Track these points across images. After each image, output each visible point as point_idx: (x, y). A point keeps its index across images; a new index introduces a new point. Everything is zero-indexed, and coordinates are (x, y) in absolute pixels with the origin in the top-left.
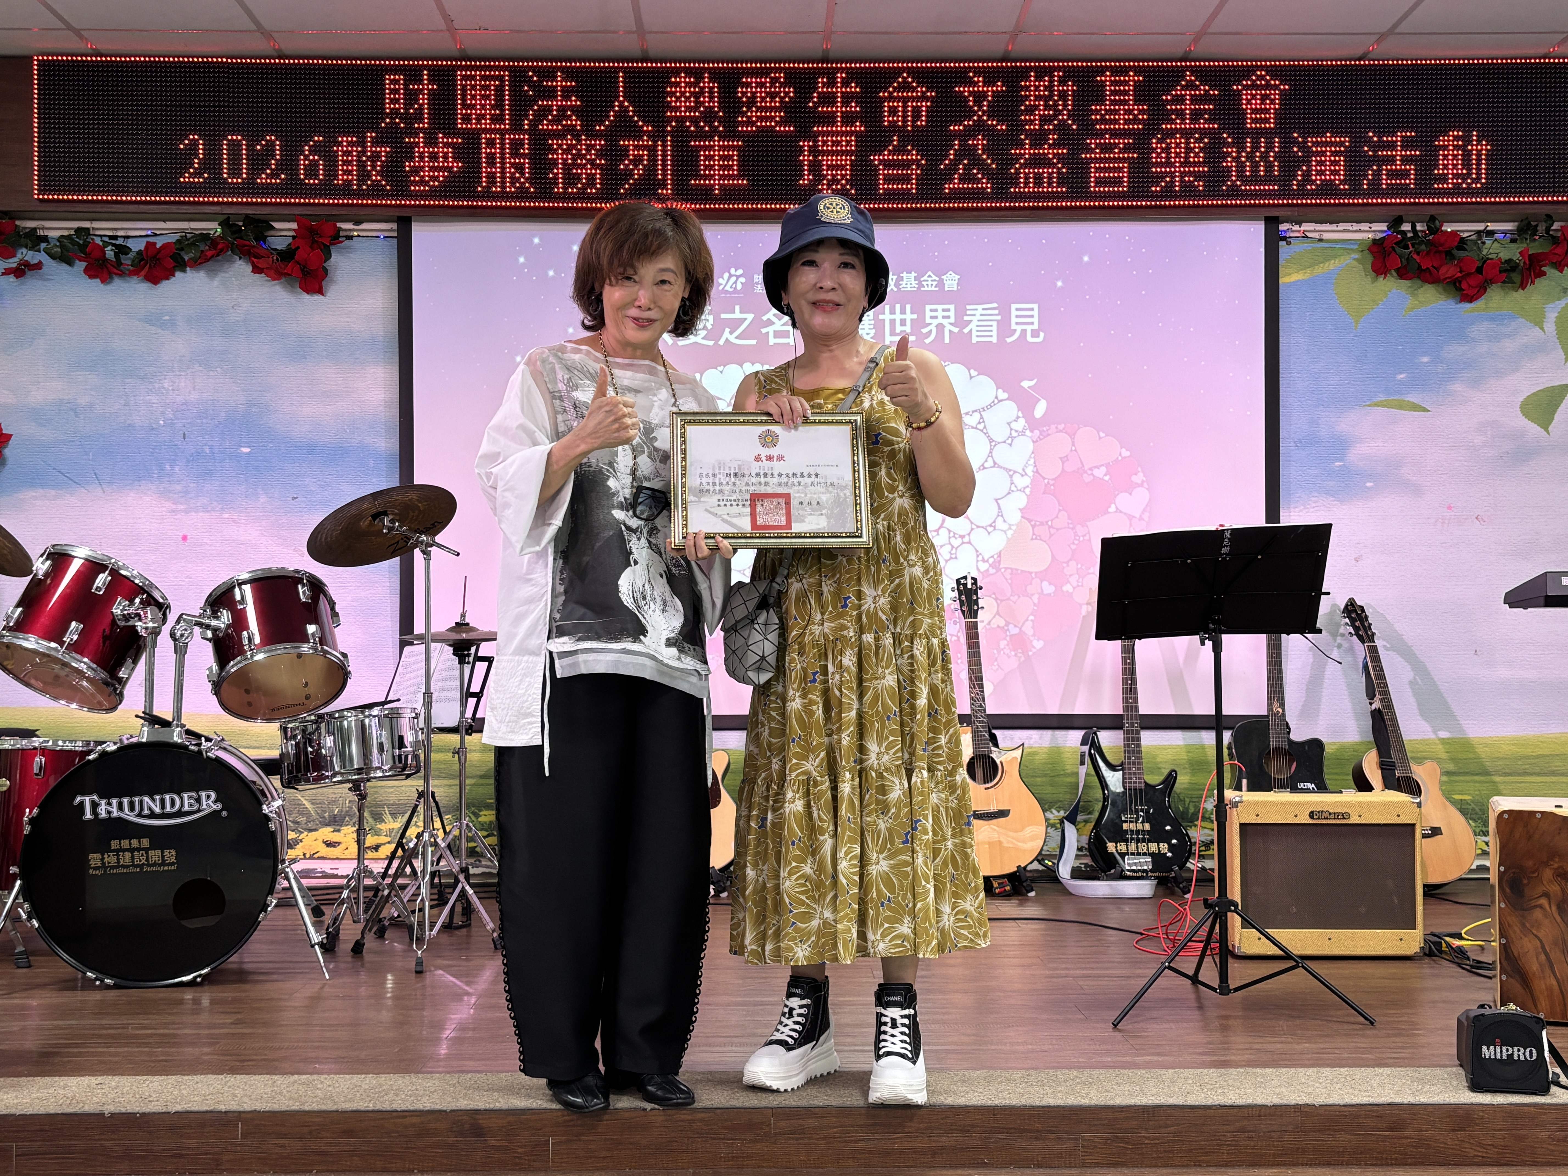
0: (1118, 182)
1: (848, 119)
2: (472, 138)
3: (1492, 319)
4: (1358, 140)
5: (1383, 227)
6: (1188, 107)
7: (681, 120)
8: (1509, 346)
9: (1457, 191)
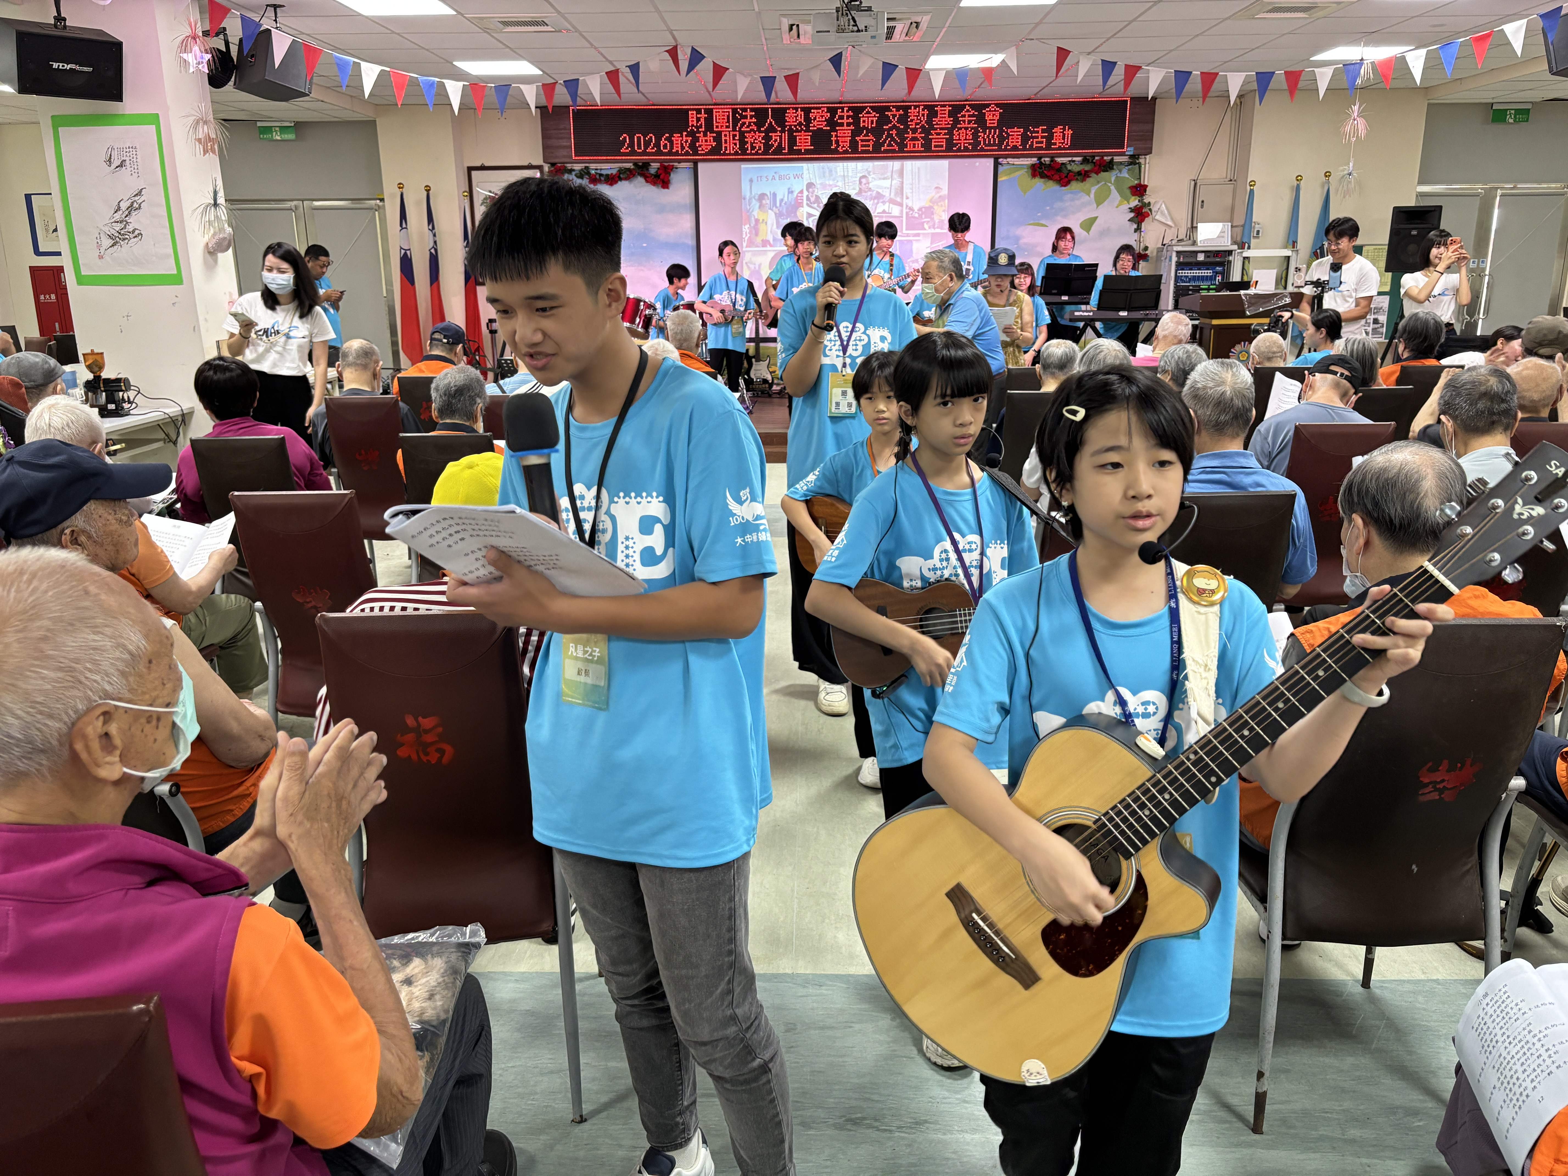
0: (942, 146)
1: (848, 124)
2: (719, 134)
3: (1071, 193)
4: (1026, 130)
5: (1035, 159)
6: (967, 119)
7: (790, 126)
8: (1077, 202)
9: (1060, 148)
